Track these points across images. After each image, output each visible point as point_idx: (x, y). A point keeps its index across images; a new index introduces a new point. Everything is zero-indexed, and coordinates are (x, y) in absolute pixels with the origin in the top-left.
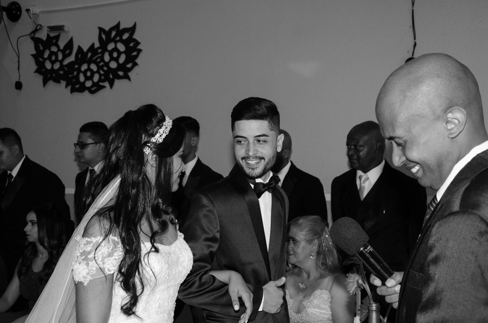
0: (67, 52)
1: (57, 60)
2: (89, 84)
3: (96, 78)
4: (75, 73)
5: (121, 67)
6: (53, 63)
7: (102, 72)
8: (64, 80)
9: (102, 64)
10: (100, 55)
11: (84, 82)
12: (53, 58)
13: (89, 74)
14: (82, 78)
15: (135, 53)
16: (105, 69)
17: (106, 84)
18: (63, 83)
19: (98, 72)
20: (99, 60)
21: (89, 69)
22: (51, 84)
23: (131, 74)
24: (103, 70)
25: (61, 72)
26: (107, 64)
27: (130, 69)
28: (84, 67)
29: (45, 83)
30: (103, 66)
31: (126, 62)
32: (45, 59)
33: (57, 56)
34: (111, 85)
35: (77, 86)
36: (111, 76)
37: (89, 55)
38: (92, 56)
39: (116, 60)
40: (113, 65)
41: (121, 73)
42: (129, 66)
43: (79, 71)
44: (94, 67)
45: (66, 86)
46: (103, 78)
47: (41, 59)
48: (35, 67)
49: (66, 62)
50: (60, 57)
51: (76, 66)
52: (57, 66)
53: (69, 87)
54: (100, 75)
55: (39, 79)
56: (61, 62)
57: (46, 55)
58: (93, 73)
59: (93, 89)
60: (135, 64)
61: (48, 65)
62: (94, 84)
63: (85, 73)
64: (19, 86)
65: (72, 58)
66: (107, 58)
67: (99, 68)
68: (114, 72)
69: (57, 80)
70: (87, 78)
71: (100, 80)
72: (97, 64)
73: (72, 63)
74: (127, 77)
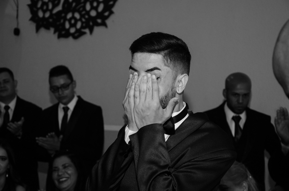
0: (56, 2)
1: (47, 9)
2: (73, 30)
3: (79, 25)
4: (62, 21)
5: (100, 15)
6: (44, 12)
7: (84, 20)
8: (53, 27)
9: (84, 12)
10: (82, 5)
11: (69, 30)
12: (45, 8)
13: (73, 21)
14: (67, 25)
15: (111, 3)
16: (87, 17)
17: (87, 31)
18: (52, 30)
19: (80, 20)
20: (81, 9)
21: (73, 17)
22: (43, 31)
23: (108, 22)
24: (85, 18)
25: (51, 20)
26: (88, 13)
27: (107, 17)
28: (69, 16)
29: (38, 29)
30: (84, 15)
31: (104, 10)
32: (38, 9)
33: (48, 6)
34: (91, 31)
35: (63, 32)
36: (91, 24)
37: (74, 4)
38: (76, 6)
39: (96, 9)
40: (93, 13)
41: (99, 21)
42: (106, 14)
43: (65, 19)
44: (77, 16)
45: (55, 32)
46: (84, 25)
47: (35, 9)
48: (30, 16)
49: (55, 11)
50: (50, 6)
51: (63, 15)
52: (47, 15)
53: (57, 34)
54: (82, 23)
55: (33, 26)
56: (51, 11)
57: (39, 5)
58: (76, 21)
59: (76, 35)
60: (111, 13)
61: (41, 14)
62: (77, 31)
63: (70, 20)
64: (17, 32)
65: (59, 8)
66: (88, 7)
67: (82, 16)
68: (94, 19)
69: (47, 28)
70: (72, 26)
71: (82, 27)
72: (80, 13)
73: (59, 12)
74: (104, 24)
